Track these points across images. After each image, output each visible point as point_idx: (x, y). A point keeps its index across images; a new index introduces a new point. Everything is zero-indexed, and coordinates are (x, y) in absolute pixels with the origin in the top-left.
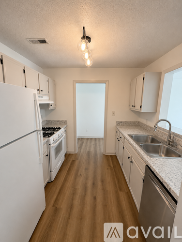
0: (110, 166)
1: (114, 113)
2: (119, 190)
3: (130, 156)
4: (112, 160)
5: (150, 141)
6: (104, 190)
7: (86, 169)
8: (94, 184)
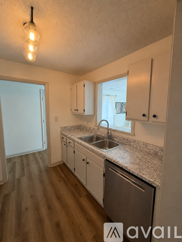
0: (61, 177)
1: (56, 119)
2: (78, 197)
3: (85, 157)
4: (61, 169)
5: (95, 139)
6: (65, 206)
7: (32, 196)
8: (49, 208)
